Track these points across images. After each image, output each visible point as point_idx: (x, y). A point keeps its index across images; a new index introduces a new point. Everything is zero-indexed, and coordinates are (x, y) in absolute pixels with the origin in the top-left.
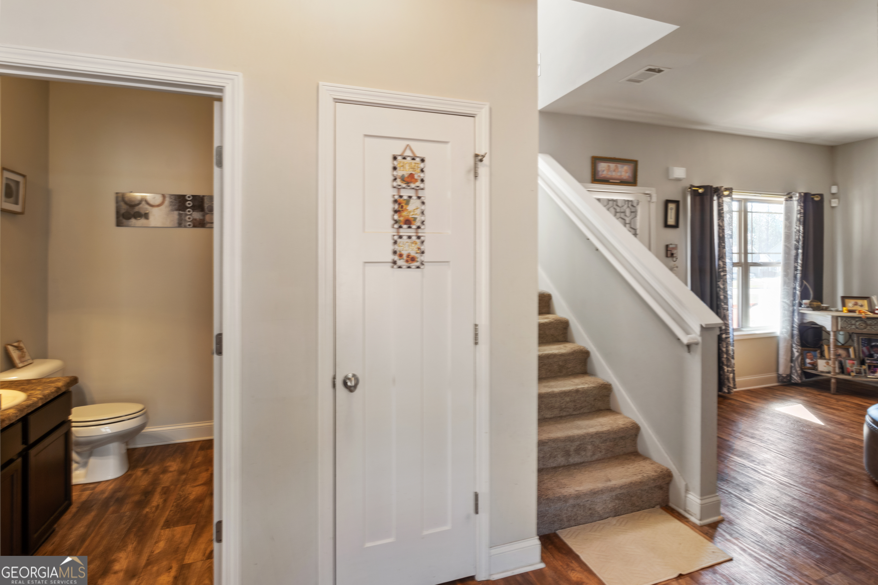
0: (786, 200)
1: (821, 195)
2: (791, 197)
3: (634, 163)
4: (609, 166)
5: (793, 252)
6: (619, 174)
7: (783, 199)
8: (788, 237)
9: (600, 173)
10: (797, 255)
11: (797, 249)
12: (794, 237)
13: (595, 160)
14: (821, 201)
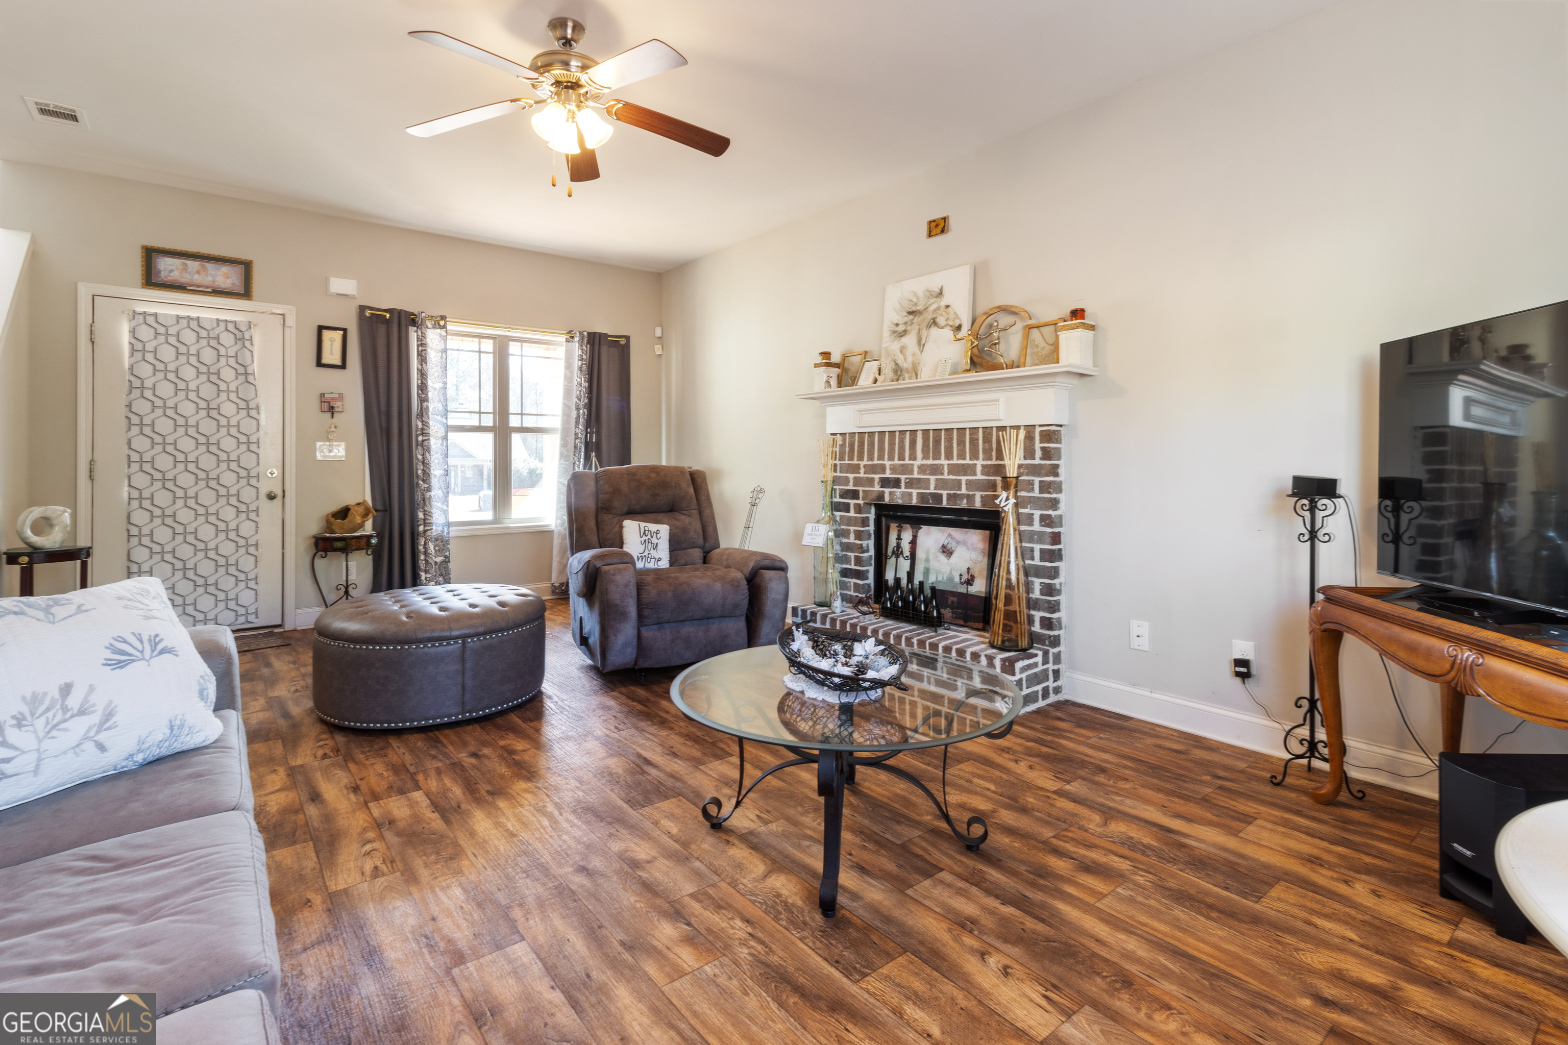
0: (567, 341)
1: (627, 338)
2: (573, 337)
3: (247, 266)
4: (186, 264)
5: (574, 413)
6: (210, 278)
7: (563, 339)
8: (567, 393)
9: (163, 274)
10: (578, 417)
11: (578, 409)
12: (575, 393)
13: (150, 254)
14: (627, 347)
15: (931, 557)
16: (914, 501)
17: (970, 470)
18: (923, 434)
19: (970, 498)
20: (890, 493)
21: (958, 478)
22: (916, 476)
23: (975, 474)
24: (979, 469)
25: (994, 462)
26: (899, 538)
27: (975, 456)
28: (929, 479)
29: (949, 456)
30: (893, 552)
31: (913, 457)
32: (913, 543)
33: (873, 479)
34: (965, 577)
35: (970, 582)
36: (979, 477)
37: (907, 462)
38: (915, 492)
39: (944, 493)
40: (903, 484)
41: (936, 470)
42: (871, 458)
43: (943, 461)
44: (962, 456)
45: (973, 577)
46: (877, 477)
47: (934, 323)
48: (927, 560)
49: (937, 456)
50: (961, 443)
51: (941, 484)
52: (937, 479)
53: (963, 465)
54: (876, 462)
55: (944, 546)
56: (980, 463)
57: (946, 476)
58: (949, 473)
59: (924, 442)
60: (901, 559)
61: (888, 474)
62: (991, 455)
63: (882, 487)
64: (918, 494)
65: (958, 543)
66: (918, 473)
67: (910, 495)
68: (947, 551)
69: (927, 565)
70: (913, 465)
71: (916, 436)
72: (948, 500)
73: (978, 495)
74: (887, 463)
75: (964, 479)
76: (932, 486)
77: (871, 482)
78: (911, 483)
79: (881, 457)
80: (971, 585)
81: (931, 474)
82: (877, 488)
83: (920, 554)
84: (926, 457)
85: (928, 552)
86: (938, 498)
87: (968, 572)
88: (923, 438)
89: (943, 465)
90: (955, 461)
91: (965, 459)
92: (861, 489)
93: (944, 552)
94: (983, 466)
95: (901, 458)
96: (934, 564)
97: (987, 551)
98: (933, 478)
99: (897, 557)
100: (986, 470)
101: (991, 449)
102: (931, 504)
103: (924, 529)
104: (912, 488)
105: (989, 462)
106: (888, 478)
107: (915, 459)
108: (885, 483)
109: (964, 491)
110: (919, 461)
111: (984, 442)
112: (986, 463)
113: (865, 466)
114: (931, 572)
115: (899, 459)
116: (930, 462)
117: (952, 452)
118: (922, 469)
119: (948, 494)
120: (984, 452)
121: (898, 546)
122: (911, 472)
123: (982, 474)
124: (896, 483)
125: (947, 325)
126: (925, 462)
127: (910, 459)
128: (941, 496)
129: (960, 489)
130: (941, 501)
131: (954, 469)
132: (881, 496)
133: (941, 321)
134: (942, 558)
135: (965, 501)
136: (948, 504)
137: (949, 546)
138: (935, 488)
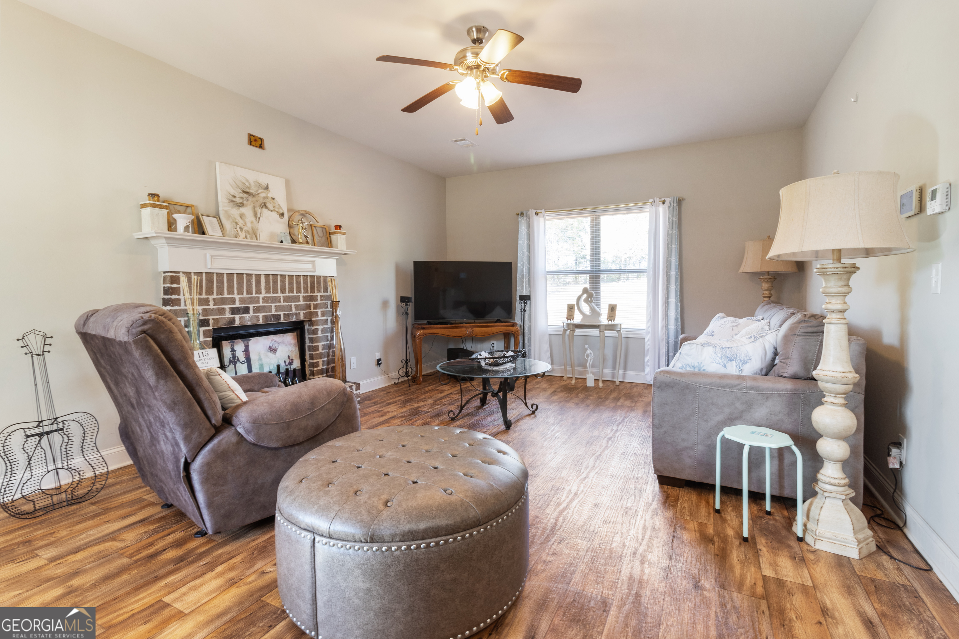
15: (262, 357)
16: (261, 321)
17: (297, 299)
18: (265, 277)
19: (297, 315)
20: (240, 318)
21: (290, 304)
22: (261, 304)
23: (299, 301)
24: (301, 299)
25: (309, 294)
26: (233, 350)
27: (299, 291)
28: (271, 306)
29: (283, 291)
30: (230, 362)
31: (259, 291)
32: (246, 351)
33: (224, 309)
34: (288, 362)
35: (291, 363)
36: (302, 302)
37: (254, 295)
38: (261, 315)
39: (282, 314)
40: (251, 311)
41: (275, 300)
42: (221, 292)
43: (279, 294)
44: (291, 291)
45: (292, 360)
46: (227, 307)
47: (264, 205)
48: (260, 359)
49: (275, 291)
50: (291, 283)
51: (277, 308)
52: (276, 306)
53: (293, 296)
54: (226, 295)
55: (270, 348)
56: (302, 295)
57: (282, 304)
58: (284, 301)
59: (266, 282)
60: (238, 364)
61: (237, 305)
62: (307, 290)
63: (232, 314)
64: (263, 316)
65: (279, 343)
66: (263, 303)
67: (258, 317)
68: (273, 350)
69: (261, 362)
70: (259, 297)
71: (260, 278)
72: (284, 318)
73: (302, 312)
74: (237, 297)
75: (293, 304)
76: (273, 310)
77: (222, 311)
78: (257, 310)
79: (230, 291)
80: (292, 364)
81: (272, 302)
82: (228, 315)
83: (253, 357)
84: (268, 291)
85: (259, 354)
86: (278, 317)
87: (289, 358)
88: (265, 279)
89: (280, 297)
90: (287, 294)
91: (293, 293)
92: (211, 318)
93: (271, 351)
94: (304, 297)
95: (249, 292)
96: (265, 361)
97: (297, 344)
98: (273, 305)
99: (235, 364)
100: (306, 298)
101: (308, 287)
102: (273, 321)
103: (253, 340)
104: (259, 312)
105: (307, 294)
106: (238, 308)
107: (261, 293)
108: (234, 311)
109: (294, 311)
110: (263, 295)
111: (304, 284)
112: (305, 295)
113: (214, 299)
114: (265, 366)
115: (248, 293)
116: (271, 295)
117: (285, 289)
118: (265, 300)
119: (284, 314)
120: (304, 289)
121: (234, 356)
122: (258, 302)
123: (304, 301)
124: (246, 310)
125: (274, 210)
126: (267, 295)
127: (257, 293)
128: (280, 315)
129: (291, 310)
130: (280, 319)
131: (286, 299)
132: (233, 321)
133: (270, 206)
134: (271, 355)
135: (295, 317)
136: (284, 319)
137: (274, 347)
138: (276, 311)
